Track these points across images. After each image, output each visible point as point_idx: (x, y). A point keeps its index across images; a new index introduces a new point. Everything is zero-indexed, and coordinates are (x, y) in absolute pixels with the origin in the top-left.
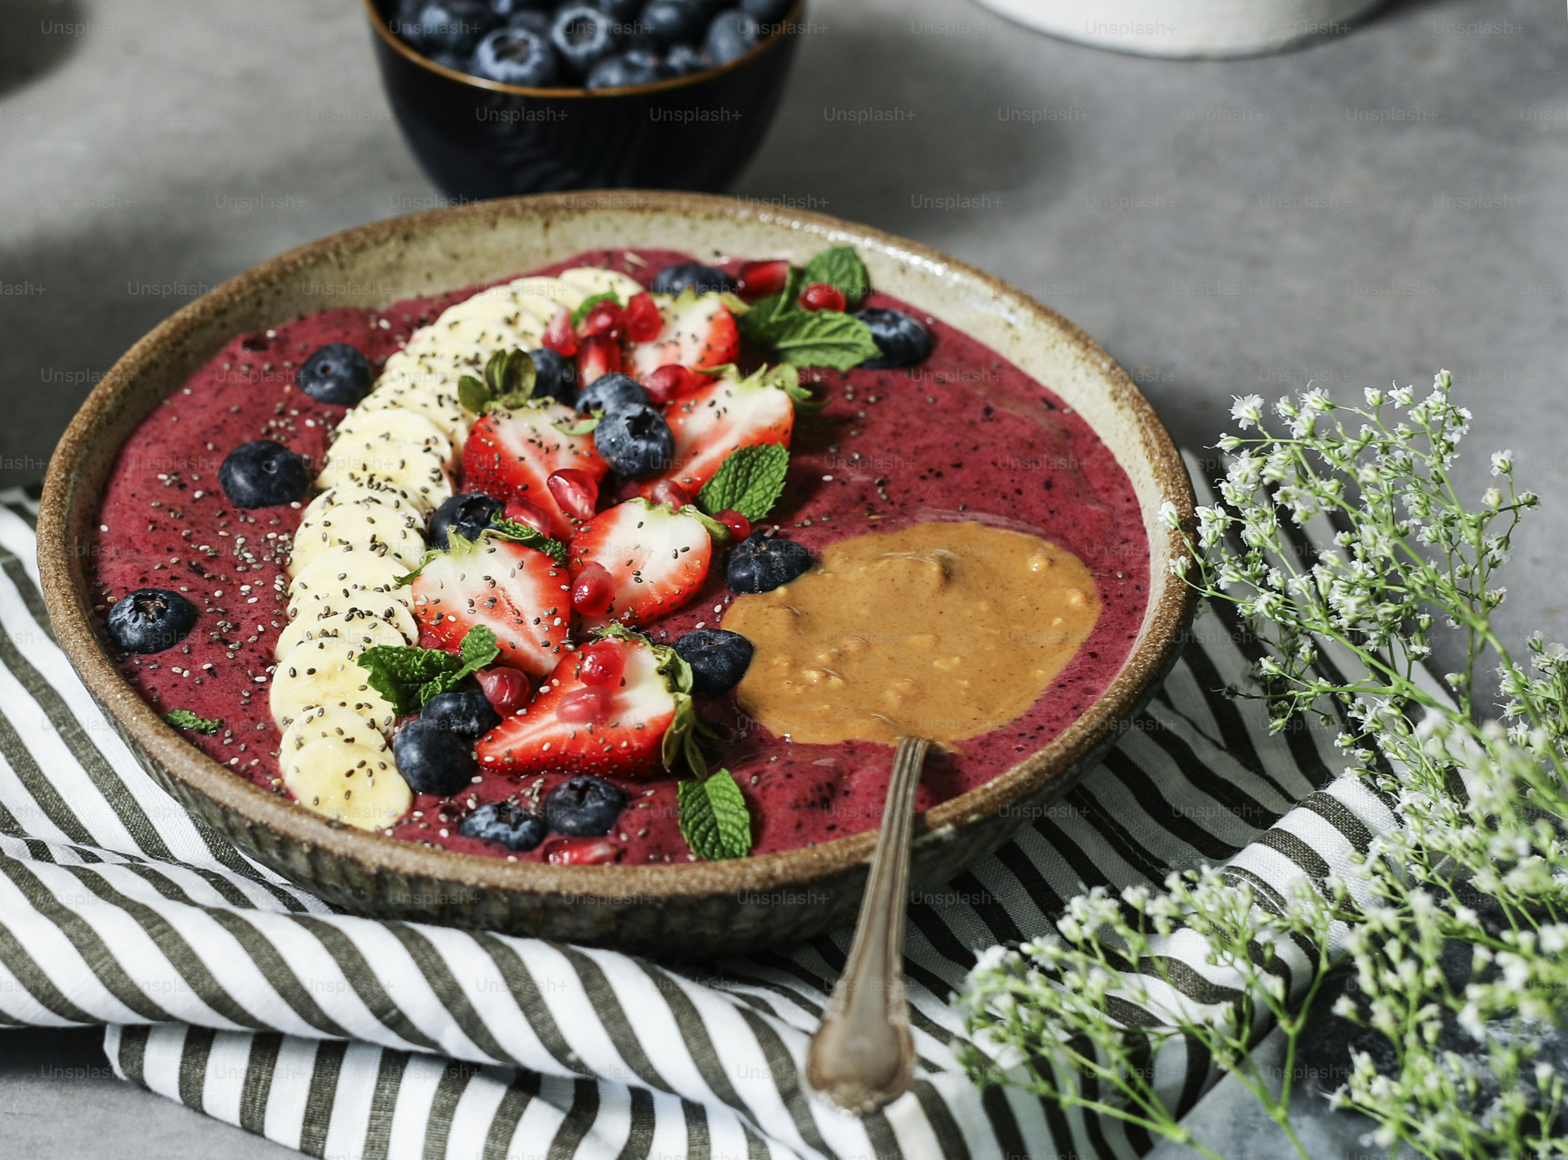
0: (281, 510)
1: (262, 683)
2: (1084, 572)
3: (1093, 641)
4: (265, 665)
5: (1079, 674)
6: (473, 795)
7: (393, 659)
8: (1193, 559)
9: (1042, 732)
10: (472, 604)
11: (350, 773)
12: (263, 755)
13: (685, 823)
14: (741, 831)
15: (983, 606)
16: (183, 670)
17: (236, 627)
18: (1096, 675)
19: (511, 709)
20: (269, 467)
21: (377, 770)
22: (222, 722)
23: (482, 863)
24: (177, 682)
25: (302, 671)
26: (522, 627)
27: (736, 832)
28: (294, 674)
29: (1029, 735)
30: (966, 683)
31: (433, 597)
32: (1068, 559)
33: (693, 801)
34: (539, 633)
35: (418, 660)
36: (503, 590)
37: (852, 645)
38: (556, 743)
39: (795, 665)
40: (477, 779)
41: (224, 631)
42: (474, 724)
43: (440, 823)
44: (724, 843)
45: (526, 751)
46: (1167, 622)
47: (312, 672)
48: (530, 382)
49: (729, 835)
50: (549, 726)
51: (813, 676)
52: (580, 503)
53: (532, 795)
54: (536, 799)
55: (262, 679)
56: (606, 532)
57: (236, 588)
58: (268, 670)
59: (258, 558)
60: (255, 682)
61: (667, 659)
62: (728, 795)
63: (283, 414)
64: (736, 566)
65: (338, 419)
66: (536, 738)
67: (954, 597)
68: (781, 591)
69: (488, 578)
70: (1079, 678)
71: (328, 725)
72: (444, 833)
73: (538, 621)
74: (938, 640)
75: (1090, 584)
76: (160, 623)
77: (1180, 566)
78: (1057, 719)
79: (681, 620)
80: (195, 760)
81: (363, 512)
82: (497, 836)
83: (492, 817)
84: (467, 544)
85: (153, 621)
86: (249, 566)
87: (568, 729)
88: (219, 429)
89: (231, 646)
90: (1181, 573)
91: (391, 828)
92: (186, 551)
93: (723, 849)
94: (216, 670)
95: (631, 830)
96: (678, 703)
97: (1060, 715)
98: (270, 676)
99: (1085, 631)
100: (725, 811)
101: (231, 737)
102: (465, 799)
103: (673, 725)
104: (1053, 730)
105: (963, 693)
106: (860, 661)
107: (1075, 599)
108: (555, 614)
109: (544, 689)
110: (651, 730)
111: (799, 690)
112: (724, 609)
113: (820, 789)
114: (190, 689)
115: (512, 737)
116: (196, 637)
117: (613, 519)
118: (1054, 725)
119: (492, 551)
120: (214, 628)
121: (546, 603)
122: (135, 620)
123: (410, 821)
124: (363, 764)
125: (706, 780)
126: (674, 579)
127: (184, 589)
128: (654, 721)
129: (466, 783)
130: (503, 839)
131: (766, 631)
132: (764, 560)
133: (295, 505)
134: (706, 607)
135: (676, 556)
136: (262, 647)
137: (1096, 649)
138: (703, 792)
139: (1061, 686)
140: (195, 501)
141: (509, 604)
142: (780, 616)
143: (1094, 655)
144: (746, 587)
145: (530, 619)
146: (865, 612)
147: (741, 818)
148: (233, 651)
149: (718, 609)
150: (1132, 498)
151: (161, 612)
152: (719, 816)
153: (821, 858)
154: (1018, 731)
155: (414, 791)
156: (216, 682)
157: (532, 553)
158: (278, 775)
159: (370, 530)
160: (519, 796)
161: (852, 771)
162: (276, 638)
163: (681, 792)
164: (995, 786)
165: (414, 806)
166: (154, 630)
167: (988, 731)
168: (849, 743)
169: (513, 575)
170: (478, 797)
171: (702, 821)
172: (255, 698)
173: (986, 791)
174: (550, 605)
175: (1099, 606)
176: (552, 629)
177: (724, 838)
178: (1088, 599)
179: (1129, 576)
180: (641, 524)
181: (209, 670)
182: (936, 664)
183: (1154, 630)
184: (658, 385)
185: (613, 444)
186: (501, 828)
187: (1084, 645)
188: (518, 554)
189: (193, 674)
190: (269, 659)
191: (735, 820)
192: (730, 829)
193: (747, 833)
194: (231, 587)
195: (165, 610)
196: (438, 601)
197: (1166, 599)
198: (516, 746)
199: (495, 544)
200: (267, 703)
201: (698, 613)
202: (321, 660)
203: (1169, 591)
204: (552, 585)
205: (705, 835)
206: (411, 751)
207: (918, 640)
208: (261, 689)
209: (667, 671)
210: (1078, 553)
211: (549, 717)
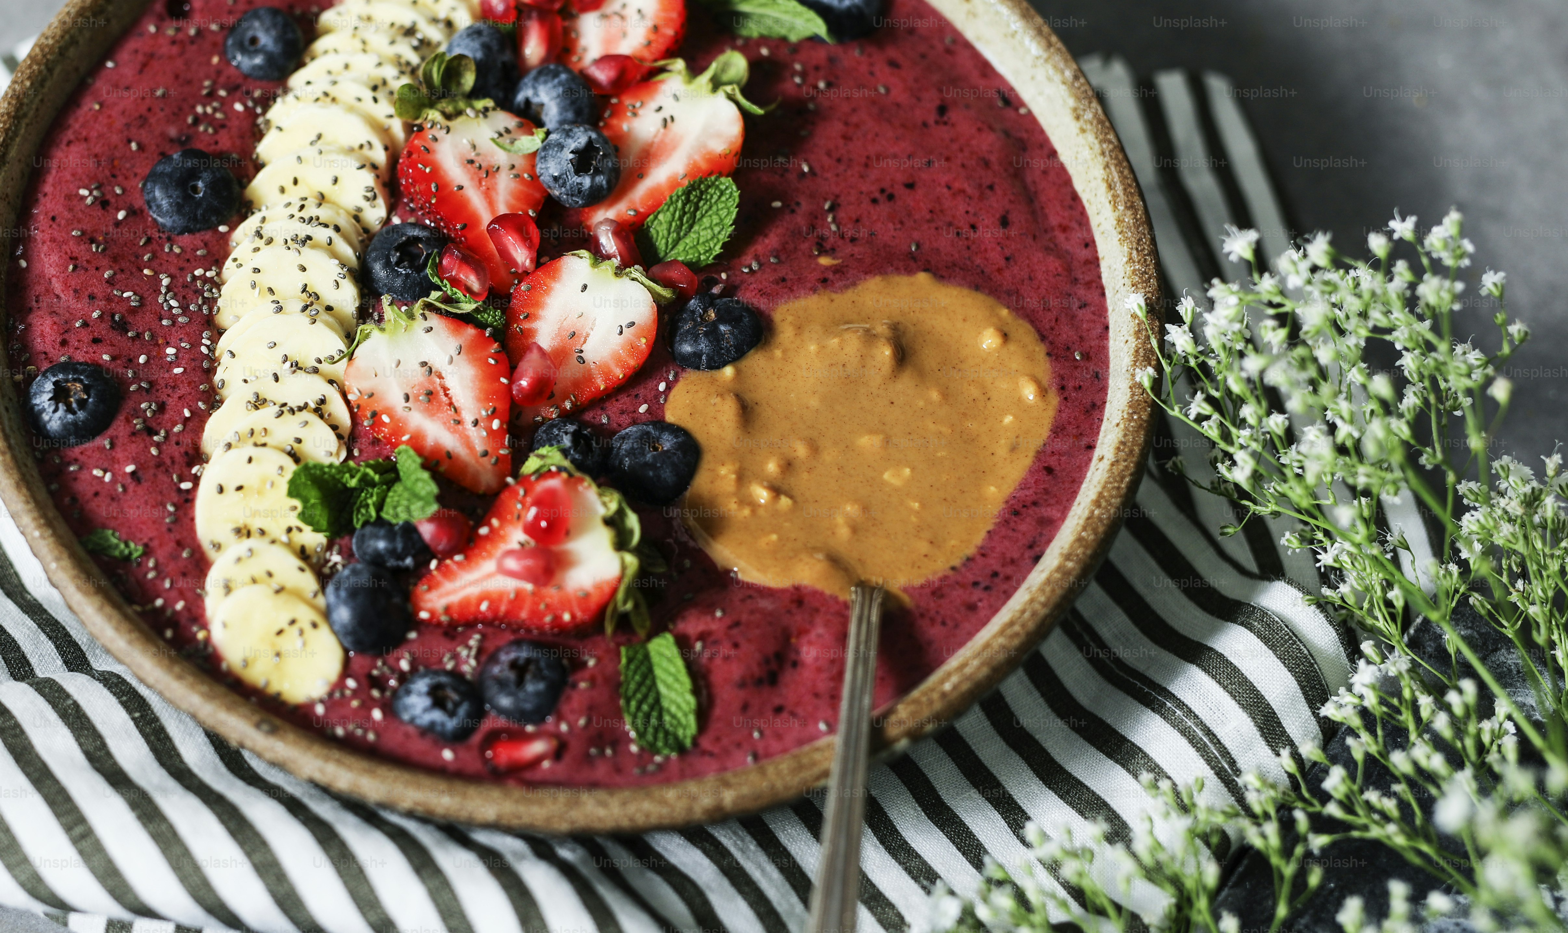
0: (208, 235)
1: (188, 491)
2: (1040, 350)
3: (1049, 449)
4: (191, 465)
5: (1034, 498)
6: (407, 655)
7: (325, 473)
8: (1159, 369)
9: (996, 580)
10: (407, 398)
11: (280, 632)
12: (189, 594)
13: (628, 701)
14: (686, 715)
15: (935, 395)
16: (105, 471)
17: (162, 408)
18: (1052, 501)
19: (449, 554)
20: (195, 189)
21: (307, 627)
22: (146, 546)
23: (418, 786)
24: (98, 488)
25: (230, 487)
26: (460, 427)
27: (680, 715)
28: (221, 490)
29: (983, 585)
30: (917, 505)
31: (367, 385)
32: (1023, 331)
33: (635, 672)
34: (478, 438)
35: (352, 477)
36: (440, 377)
37: (801, 451)
38: (494, 600)
39: (742, 478)
40: (413, 635)
41: (149, 414)
42: (409, 561)
43: (372, 699)
44: (668, 726)
45: (465, 604)
46: (1131, 451)
47: (240, 488)
48: (469, 80)
49: (674, 716)
50: (489, 576)
51: (762, 495)
52: (521, 256)
53: (468, 656)
54: (473, 662)
55: (186, 486)
56: (547, 292)
57: (161, 348)
58: (194, 471)
59: (185, 308)
60: (180, 490)
61: (613, 506)
62: (672, 670)
63: (212, 95)
64: (682, 341)
65: (267, 102)
66: (474, 591)
67: (906, 383)
68: (728, 371)
69: (424, 364)
70: (1035, 503)
71: (256, 567)
72: (377, 714)
73: (476, 423)
74: (887, 441)
75: (1044, 368)
76: (81, 415)
77: (1145, 376)
78: (1013, 561)
79: (624, 401)
80: (117, 629)
81: (292, 258)
82: (432, 724)
83: (426, 702)
84: (403, 322)
85: (74, 413)
86: (173, 319)
87: (510, 585)
88: (143, 121)
89: (156, 438)
90: (1147, 384)
91: (322, 701)
92: (109, 299)
93: (667, 733)
94: (140, 474)
95: (572, 717)
96: (624, 567)
97: (1016, 556)
98: (196, 480)
99: (1040, 433)
100: (668, 687)
101: (156, 567)
102: (398, 659)
103: (620, 595)
104: (1008, 578)
105: (914, 519)
106: (810, 470)
107: (1029, 393)
108: (494, 414)
109: (484, 531)
110: (595, 600)
111: (746, 512)
112: (669, 388)
113: (767, 661)
114: (113, 499)
115: (448, 586)
116: (119, 428)
117: (554, 275)
118: (1009, 570)
119: (429, 330)
120: (138, 413)
121: (485, 397)
122: (55, 411)
123: (343, 695)
124: (293, 622)
125: (650, 637)
126: (619, 361)
127: (106, 357)
128: (598, 587)
129: (400, 641)
130: (439, 728)
131: (714, 429)
132: (713, 333)
133: (223, 229)
134: (651, 384)
135: (621, 333)
136: (187, 440)
137: (1052, 462)
138: (647, 657)
139: (1017, 513)
140: (118, 224)
141: (446, 395)
142: (728, 410)
143: (1049, 470)
144: (693, 362)
145: (468, 417)
146: (814, 402)
147: (688, 703)
148: (158, 445)
149: (662, 387)
150: (1090, 244)
151: (82, 404)
152: (662, 689)
153: (773, 787)
154: (971, 578)
155: (346, 651)
156: (140, 491)
157: (471, 331)
158: (204, 626)
159: (301, 279)
160: (455, 656)
161: (803, 632)
162: (201, 428)
163: (624, 660)
165: (347, 670)
166: (75, 424)
167: (940, 574)
168: (797, 588)
169: (451, 361)
170: (412, 654)
171: (645, 697)
172: (181, 513)
173: (944, 695)
174: (489, 400)
175: (1054, 400)
176: (490, 432)
177: (667, 718)
178: (1043, 392)
179: (1086, 356)
180: (585, 287)
181: (133, 473)
182: (886, 476)
183: (1117, 461)
184: (602, 75)
185: (556, 179)
186: (437, 716)
187: (1040, 455)
188: (456, 332)
189: (114, 481)
190: (197, 456)
191: (679, 700)
192: (673, 709)
193: (692, 720)
194: (155, 348)
195: (87, 400)
196: (371, 395)
197: (1131, 420)
198: (454, 599)
199: (434, 320)
200: (193, 519)
201: (642, 391)
202: (249, 475)
203: (1134, 406)
204: (490, 375)
205: (648, 716)
206: (343, 614)
207: (867, 442)
208: (187, 500)
209: (614, 522)
210: (1031, 317)
211: (488, 566)
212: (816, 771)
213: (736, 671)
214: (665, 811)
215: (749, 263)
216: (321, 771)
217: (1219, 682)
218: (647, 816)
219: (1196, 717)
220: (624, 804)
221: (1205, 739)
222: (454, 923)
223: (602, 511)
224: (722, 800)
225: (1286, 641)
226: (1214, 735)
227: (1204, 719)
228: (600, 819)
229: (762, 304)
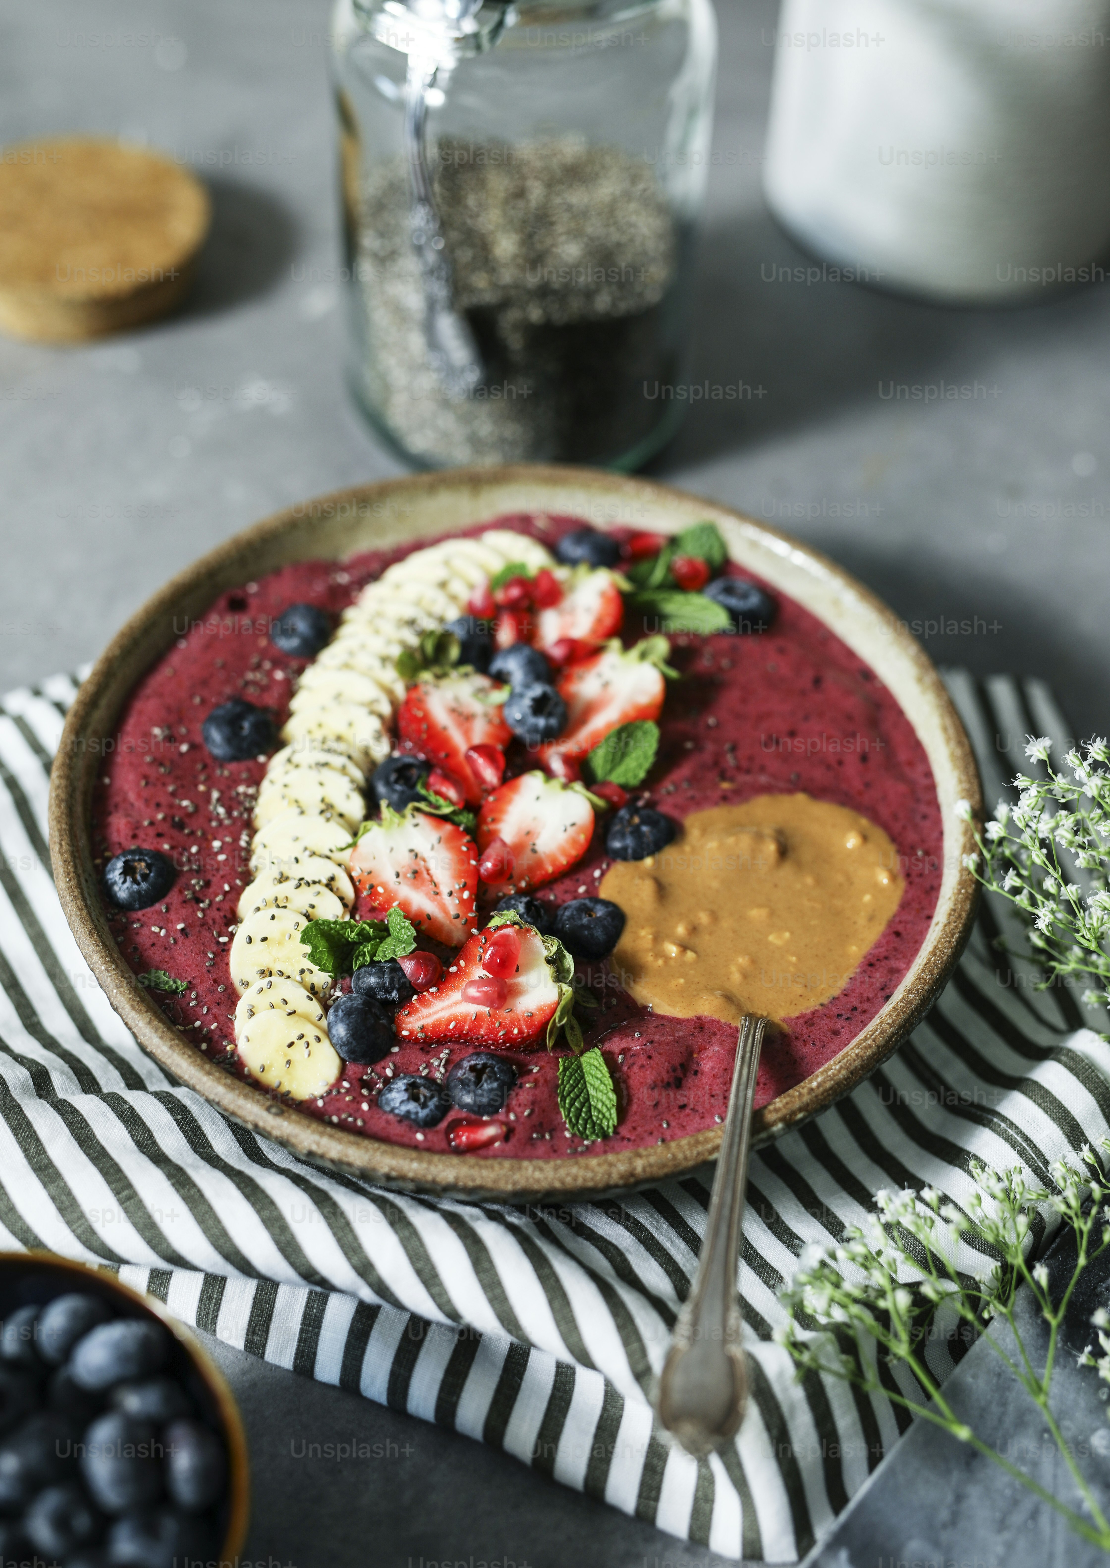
0: (250, 763)
1: (225, 944)
2: (891, 849)
3: (897, 919)
4: (228, 925)
5: (885, 954)
6: (390, 1064)
7: (331, 929)
8: (981, 854)
9: (855, 1013)
10: (398, 875)
11: (291, 1045)
12: (221, 1018)
13: (564, 1099)
14: (609, 1110)
15: (809, 880)
16: (161, 928)
17: (208, 884)
18: (900, 956)
19: (426, 987)
20: (241, 728)
21: (312, 1041)
22: (190, 982)
23: (394, 1155)
24: (155, 940)
25: (257, 939)
26: (438, 897)
27: (604, 1110)
28: (250, 940)
29: (844, 1017)
30: (794, 959)
31: (367, 866)
32: (879, 836)
33: (570, 1078)
34: (452, 905)
35: (352, 932)
36: (424, 860)
37: (704, 918)
38: (460, 1021)
39: (657, 939)
40: (396, 1049)
41: (197, 888)
42: (394, 994)
43: (363, 1095)
44: (595, 1119)
45: (436, 1025)
46: (960, 916)
47: (264, 939)
48: (454, 652)
49: (599, 1111)
50: (456, 1003)
51: (672, 950)
52: (490, 775)
53: (439, 1065)
54: (442, 1070)
55: (224, 939)
56: (510, 802)
57: (209, 842)
58: (230, 929)
59: (229, 813)
60: (218, 943)
61: (554, 949)
62: (599, 1075)
63: (258, 667)
64: (614, 838)
65: (300, 671)
66: (444, 1015)
67: (787, 871)
68: (648, 861)
69: (411, 851)
70: (886, 958)
71: (274, 996)
72: (365, 1106)
73: (451, 894)
74: (772, 913)
75: (895, 861)
76: (144, 885)
77: (971, 861)
78: (868, 999)
79: (568, 884)
80: (161, 1038)
81: (314, 776)
82: (408, 1112)
83: (405, 1096)
84: (396, 817)
85: (138, 884)
86: (220, 822)
87: (472, 1009)
88: (204, 683)
89: (202, 905)
90: (972, 867)
91: (322, 1097)
92: (171, 806)
93: (594, 1124)
94: (188, 930)
95: (518, 1110)
96: (561, 994)
97: (871, 996)
98: (232, 936)
99: (891, 906)
100: (596, 1089)
101: (196, 998)
102: (384, 1068)
103: (557, 1015)
104: (864, 1012)
105: (792, 969)
106: (711, 933)
107: (884, 879)
108: (465, 887)
109: (453, 969)
110: (537, 1019)
111: (660, 962)
112: (603, 874)
113: (674, 1070)
114: (166, 949)
115: (425, 1011)
116: (173, 897)
117: (515, 789)
118: (865, 1006)
119: (416, 825)
120: (189, 887)
121: (458, 876)
122: (124, 882)
123: (339, 1092)
124: (301, 1037)
125: (582, 1053)
126: (563, 851)
127: (166, 847)
128: (541, 1009)
129: (386, 1053)
130: (413, 1116)
131: (636, 903)
132: (636, 832)
133: (262, 759)
134: (588, 872)
135: (565, 830)
136: (226, 906)
137: (900, 928)
138: (580, 1067)
139: (871, 965)
140: (181, 755)
141: (428, 874)
142: (647, 889)
143: (898, 934)
144: (622, 855)
145: (444, 890)
146: (715, 884)
147: (610, 1100)
148: (203, 910)
149: (597, 873)
150: (929, 774)
151: (145, 877)
152: (592, 1092)
153: (674, 1157)
154: (836, 1011)
155: (343, 1061)
156: (187, 942)
157: (448, 827)
158: (233, 1041)
159: (319, 793)
160: (429, 1065)
161: (702, 1049)
162: (237, 899)
163: (561, 1068)
164: (819, 1085)
165: (343, 1074)
166: (139, 892)
167: (812, 1009)
168: (699, 1018)
169: (433, 848)
170: (395, 1065)
171: (578, 1096)
172: (218, 959)
173: (812, 1090)
174: (461, 877)
175: (902, 884)
176: (462, 901)
177: (594, 1113)
178: (893, 878)
179: (927, 853)
180: (538, 798)
181: (183, 930)
182: (771, 938)
183: (949, 923)
184: (557, 653)
185: (519, 721)
186: (412, 1106)
187: (891, 923)
188: (438, 827)
189: (167, 935)
190: (233, 919)
191: (604, 1099)
192: (600, 1106)
193: (613, 1114)
194: (205, 842)
195: (147, 875)
196: (370, 873)
197: (959, 892)
198: (428, 1021)
199: (421, 819)
200: (228, 964)
201: (581, 877)
202: (272, 930)
203: (962, 884)
204: (463, 859)
205: (579, 1111)
206: (341, 1031)
207: (757, 914)
208: (224, 951)
209: (555, 961)
210: (886, 827)
211: (456, 996)
212: (709, 1146)
213: (650, 1076)
214: (589, 1175)
215: (668, 786)
216: (318, 1144)
217: (1035, 1101)
218: (575, 1178)
219: (1017, 1127)
220: (556, 1169)
221: (1024, 1144)
222: (420, 1265)
223: (545, 953)
224: (635, 1169)
225: (1087, 1070)
226: (1031, 1141)
227: (1023, 1129)
228: (538, 1181)
229: (675, 813)
